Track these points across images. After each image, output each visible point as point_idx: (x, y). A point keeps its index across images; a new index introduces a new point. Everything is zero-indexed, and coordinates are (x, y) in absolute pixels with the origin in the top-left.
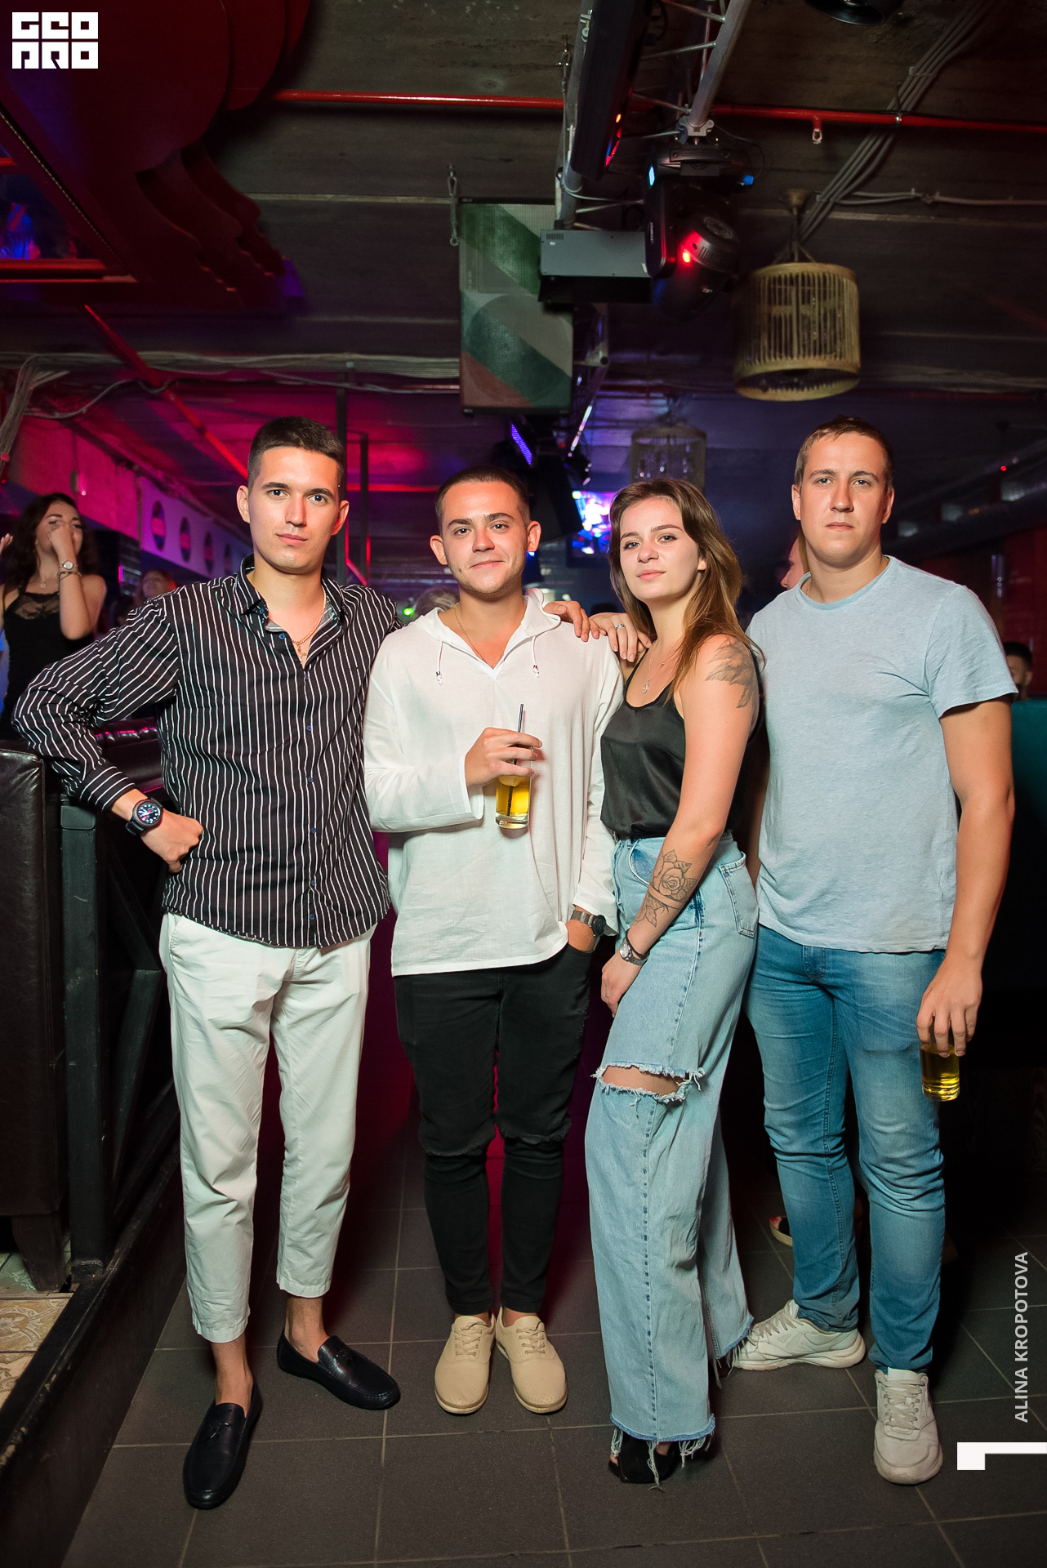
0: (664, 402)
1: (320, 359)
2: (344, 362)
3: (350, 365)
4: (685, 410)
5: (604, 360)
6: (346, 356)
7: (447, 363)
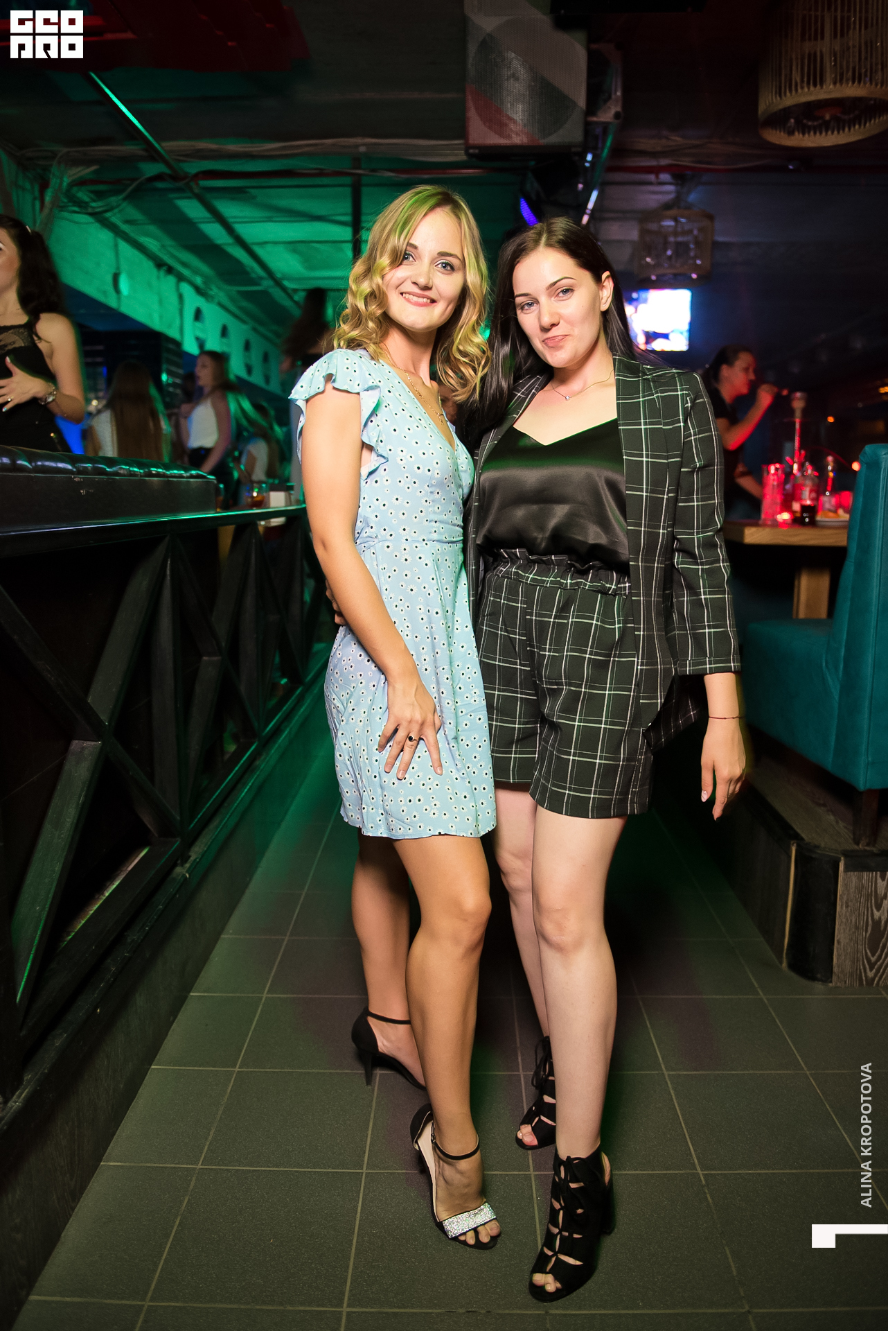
0: (671, 188)
1: (334, 145)
2: (357, 146)
3: (362, 149)
4: (693, 197)
5: (617, 116)
6: (359, 140)
7: (456, 144)
